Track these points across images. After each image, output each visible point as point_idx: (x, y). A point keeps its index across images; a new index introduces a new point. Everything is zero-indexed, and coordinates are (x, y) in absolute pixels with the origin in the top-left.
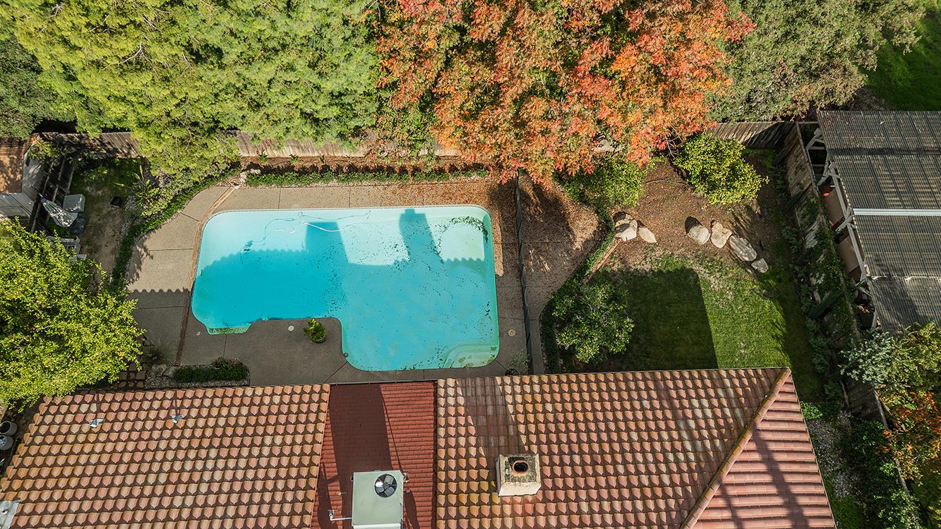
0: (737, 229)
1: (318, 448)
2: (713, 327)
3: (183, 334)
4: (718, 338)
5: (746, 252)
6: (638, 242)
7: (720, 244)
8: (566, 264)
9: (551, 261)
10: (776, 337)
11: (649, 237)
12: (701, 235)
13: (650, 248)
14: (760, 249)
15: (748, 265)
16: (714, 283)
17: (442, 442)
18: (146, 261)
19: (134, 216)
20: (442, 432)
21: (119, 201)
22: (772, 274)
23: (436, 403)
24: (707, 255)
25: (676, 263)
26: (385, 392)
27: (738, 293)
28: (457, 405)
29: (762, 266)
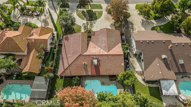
3: (117, 84)
4: (63, 83)
10: (57, 83)
14: (55, 93)
15: (57, 91)
20: (91, 70)
27: (59, 88)
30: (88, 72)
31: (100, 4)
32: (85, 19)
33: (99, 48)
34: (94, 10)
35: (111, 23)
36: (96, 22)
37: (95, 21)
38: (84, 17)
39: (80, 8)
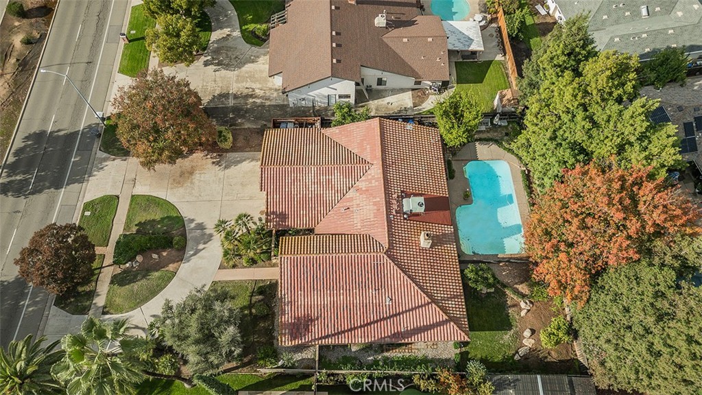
0: (533, 350)
1: (430, 193)
2: (487, 332)
3: (462, 160)
4: (482, 334)
5: (522, 351)
7: (525, 342)
9: (507, 275)
10: (486, 357)
11: (523, 313)
12: (527, 334)
13: (519, 314)
14: (525, 358)
15: (517, 352)
18: (487, 146)
19: (502, 139)
21: (507, 134)
22: (515, 361)
23: (445, 225)
24: (518, 336)
25: (514, 323)
26: (447, 212)
27: (503, 345)
28: (445, 230)
29: (517, 357)
30: (444, 235)
31: (80, 206)
32: (171, 267)
33: (351, 194)
34: (118, 231)
35: (210, 166)
36: (199, 221)
37: (193, 225)
38: (157, 274)
39: (92, 294)
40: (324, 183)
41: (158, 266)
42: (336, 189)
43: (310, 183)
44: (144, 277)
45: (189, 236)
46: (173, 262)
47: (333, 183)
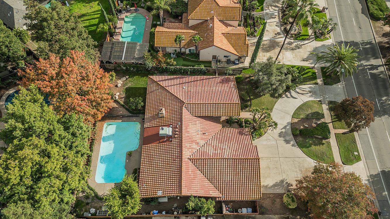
0: (119, 79)
1: (154, 145)
2: (138, 87)
5: (124, 79)
6: (119, 96)
7: (122, 82)
8: (122, 109)
9: (120, 111)
11: (118, 94)
12: (119, 85)
14: (124, 76)
15: (127, 79)
16: (129, 85)
17: (155, 126)
20: (154, 126)
22: (129, 76)
23: (148, 127)
24: (123, 85)
25: (124, 90)
26: (145, 136)
28: (149, 124)
29: (127, 77)
30: (150, 121)
31: (363, 158)
32: (296, 120)
34: (333, 141)
35: (293, 183)
37: (292, 143)
38: (302, 117)
40: (218, 149)
41: (303, 120)
42: (211, 146)
43: (227, 149)
44: (308, 115)
45: (292, 136)
46: (295, 123)
47: (213, 149)
